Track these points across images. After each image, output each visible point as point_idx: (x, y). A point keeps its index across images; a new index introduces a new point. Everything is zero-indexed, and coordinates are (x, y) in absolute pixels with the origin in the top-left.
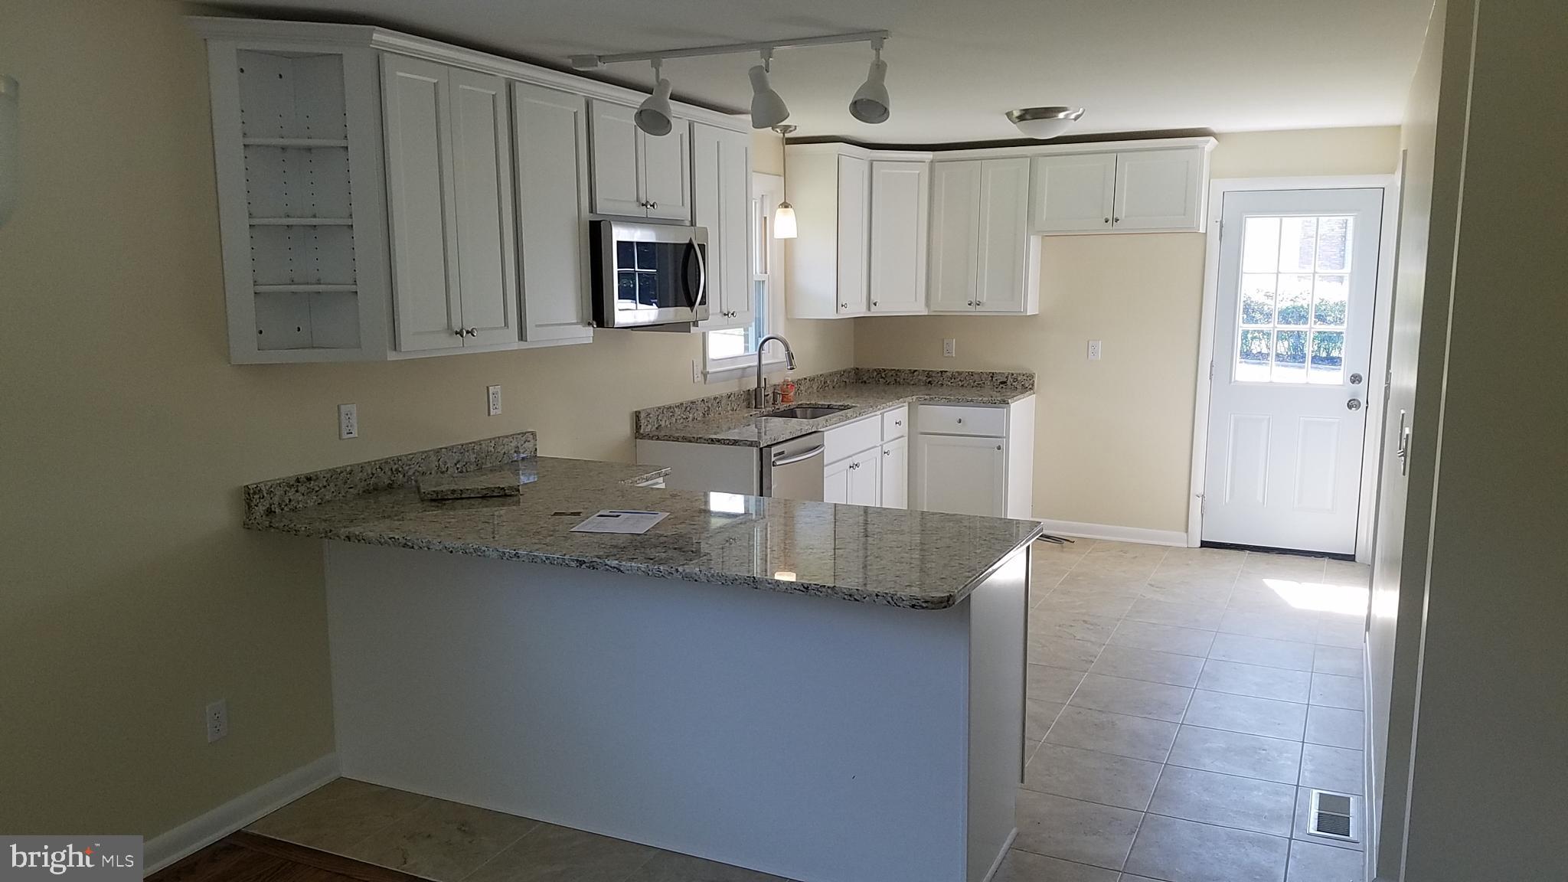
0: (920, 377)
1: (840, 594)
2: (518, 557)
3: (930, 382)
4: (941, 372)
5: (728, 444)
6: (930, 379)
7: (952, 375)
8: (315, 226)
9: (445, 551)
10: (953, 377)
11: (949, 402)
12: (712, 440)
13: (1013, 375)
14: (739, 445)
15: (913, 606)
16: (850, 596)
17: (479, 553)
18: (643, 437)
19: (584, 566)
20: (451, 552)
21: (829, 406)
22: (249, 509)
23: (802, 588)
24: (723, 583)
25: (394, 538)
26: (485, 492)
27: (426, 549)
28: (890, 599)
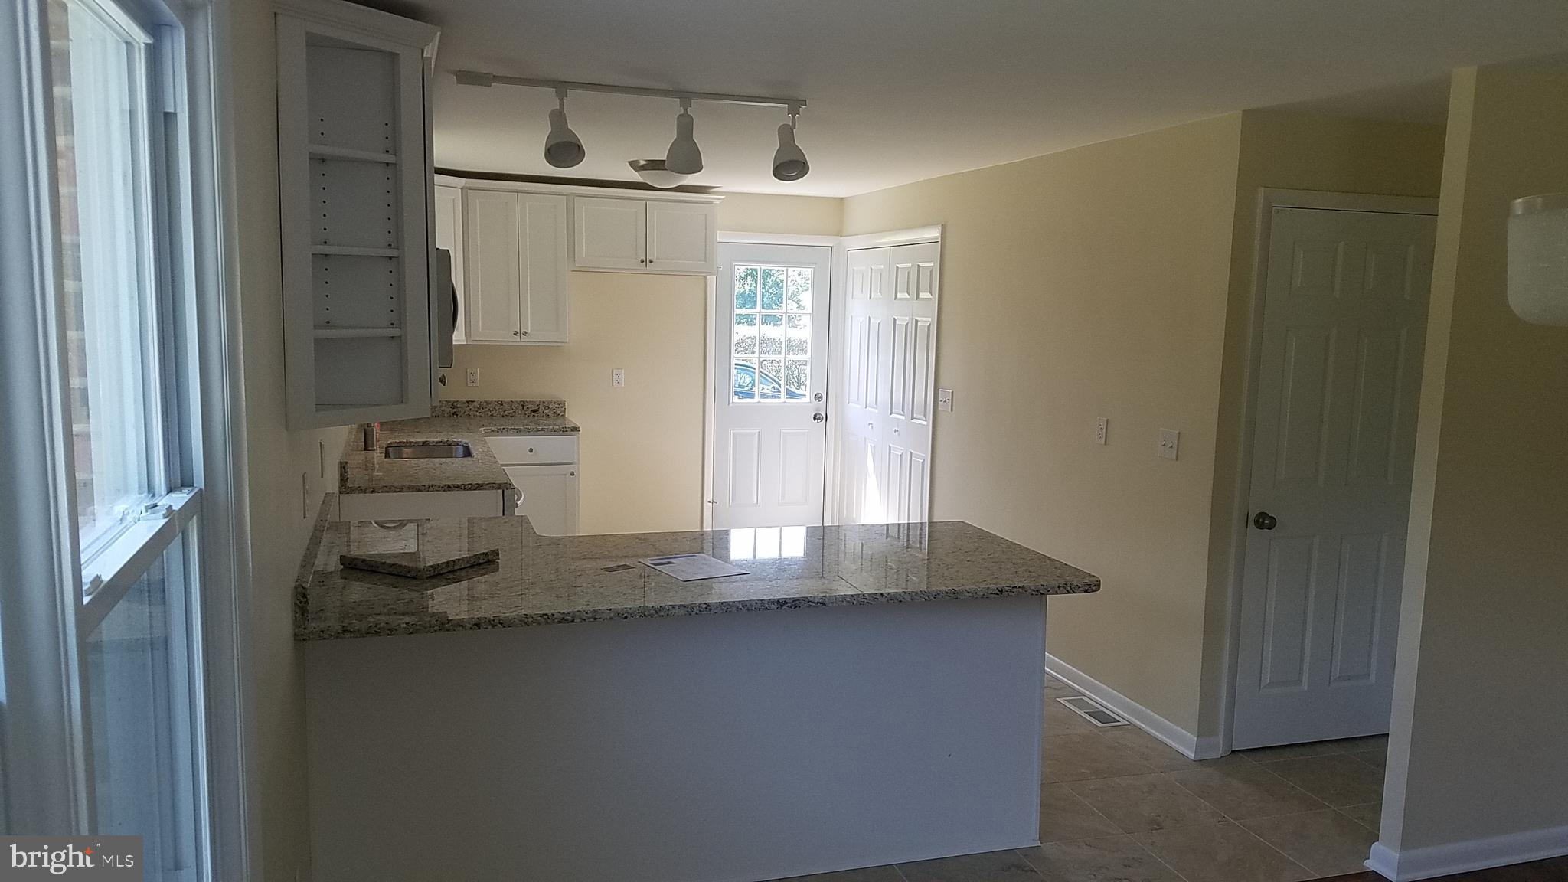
0: (443, 409)
1: (1029, 591)
2: (710, 609)
3: (454, 413)
4: (468, 402)
5: (470, 489)
6: (455, 410)
7: (480, 405)
9: (617, 618)
10: (481, 407)
11: (519, 432)
12: (449, 486)
13: (544, 403)
14: (486, 489)
16: (1037, 591)
17: (662, 614)
18: (351, 491)
19: (785, 607)
20: (626, 617)
23: (997, 592)
24: (926, 600)
25: (546, 614)
27: (592, 620)
28: (1069, 588)
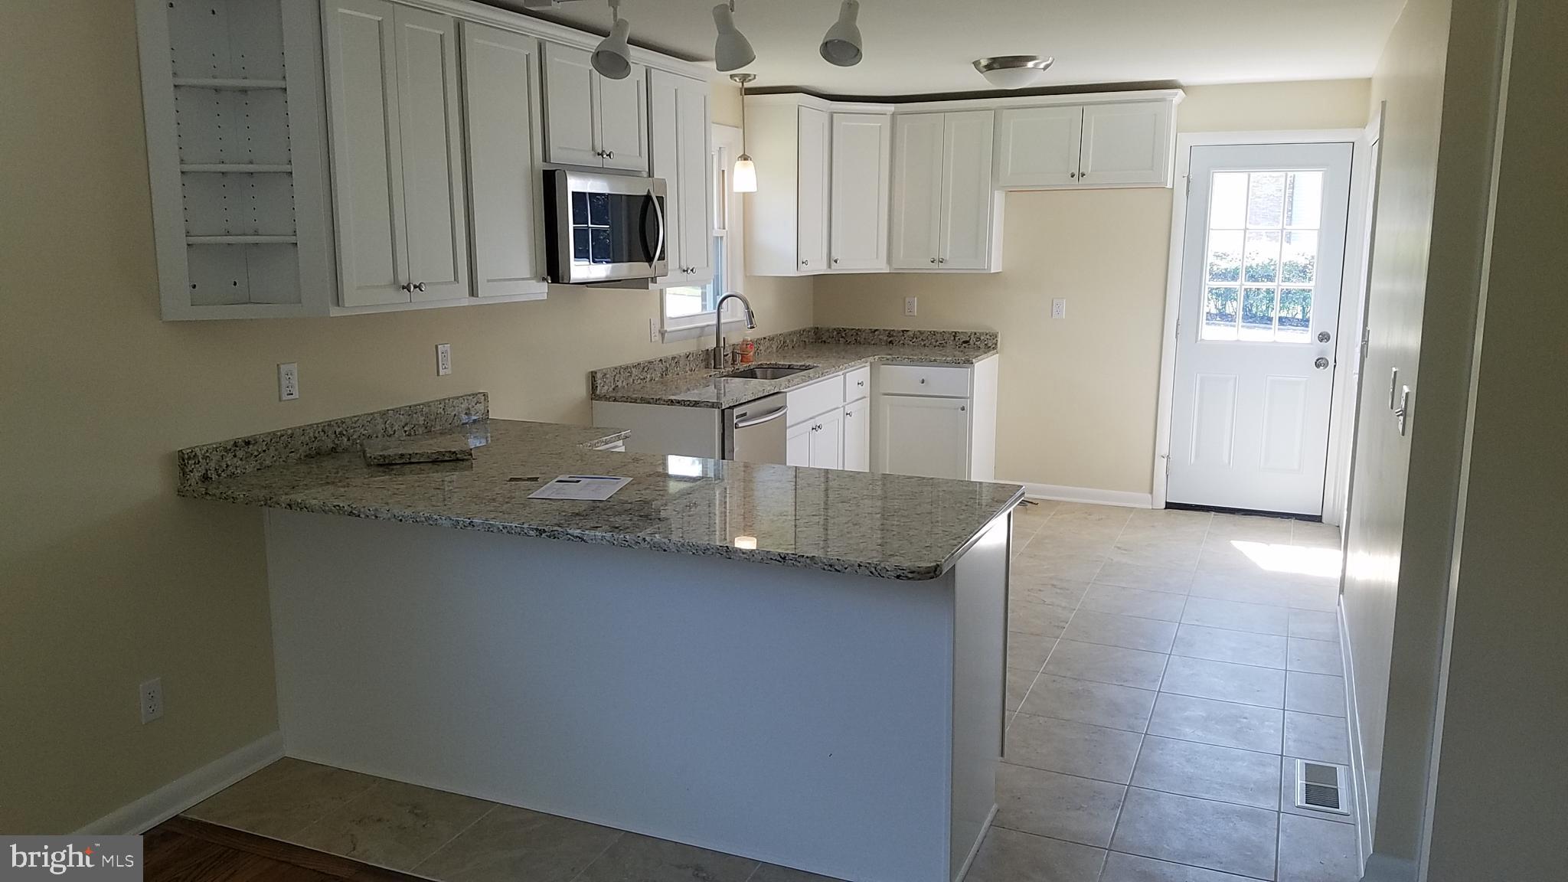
0: (881, 337)
1: (820, 564)
2: (473, 526)
3: (891, 342)
4: (903, 331)
5: (689, 405)
6: (892, 339)
7: (914, 334)
8: (252, 173)
9: (393, 520)
10: (915, 336)
11: (912, 362)
12: (672, 401)
13: (975, 334)
14: (700, 407)
15: (898, 577)
16: (831, 566)
17: (431, 522)
18: (599, 398)
19: (544, 535)
20: (401, 520)
21: (789, 366)
22: (183, 475)
23: (779, 558)
24: (694, 553)
25: (338, 506)
26: (435, 456)
27: (373, 517)
28: (873, 570)
